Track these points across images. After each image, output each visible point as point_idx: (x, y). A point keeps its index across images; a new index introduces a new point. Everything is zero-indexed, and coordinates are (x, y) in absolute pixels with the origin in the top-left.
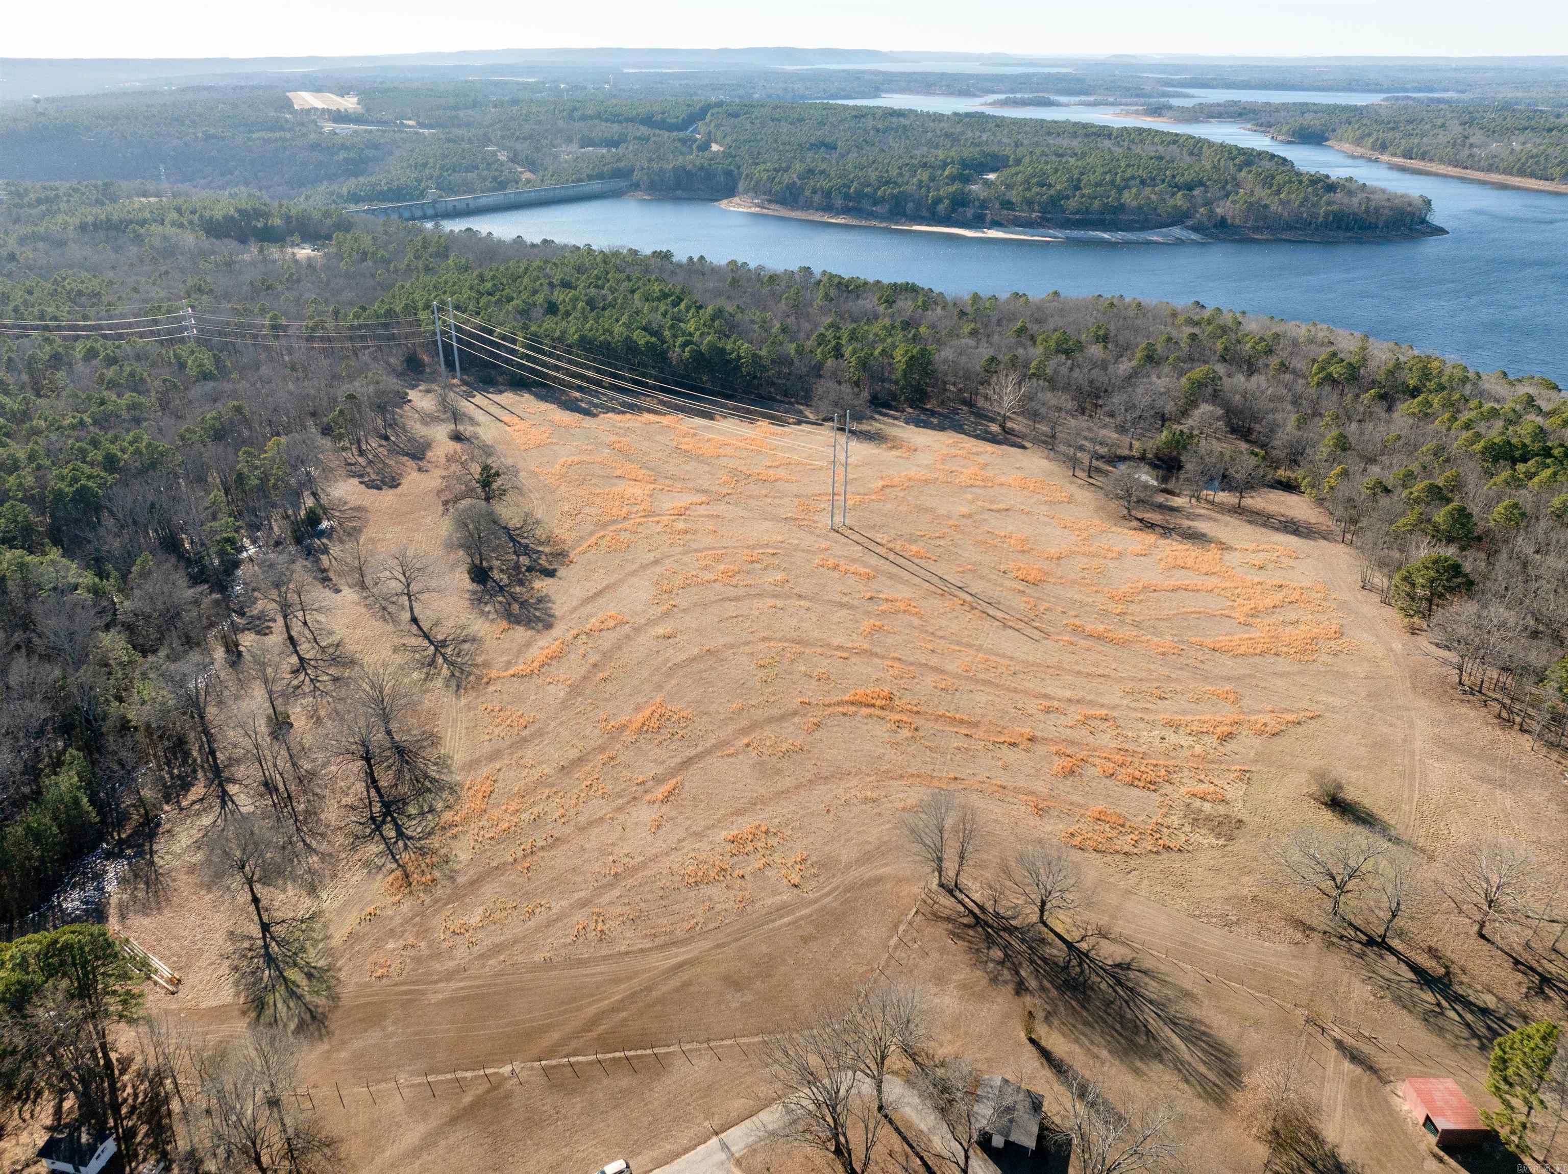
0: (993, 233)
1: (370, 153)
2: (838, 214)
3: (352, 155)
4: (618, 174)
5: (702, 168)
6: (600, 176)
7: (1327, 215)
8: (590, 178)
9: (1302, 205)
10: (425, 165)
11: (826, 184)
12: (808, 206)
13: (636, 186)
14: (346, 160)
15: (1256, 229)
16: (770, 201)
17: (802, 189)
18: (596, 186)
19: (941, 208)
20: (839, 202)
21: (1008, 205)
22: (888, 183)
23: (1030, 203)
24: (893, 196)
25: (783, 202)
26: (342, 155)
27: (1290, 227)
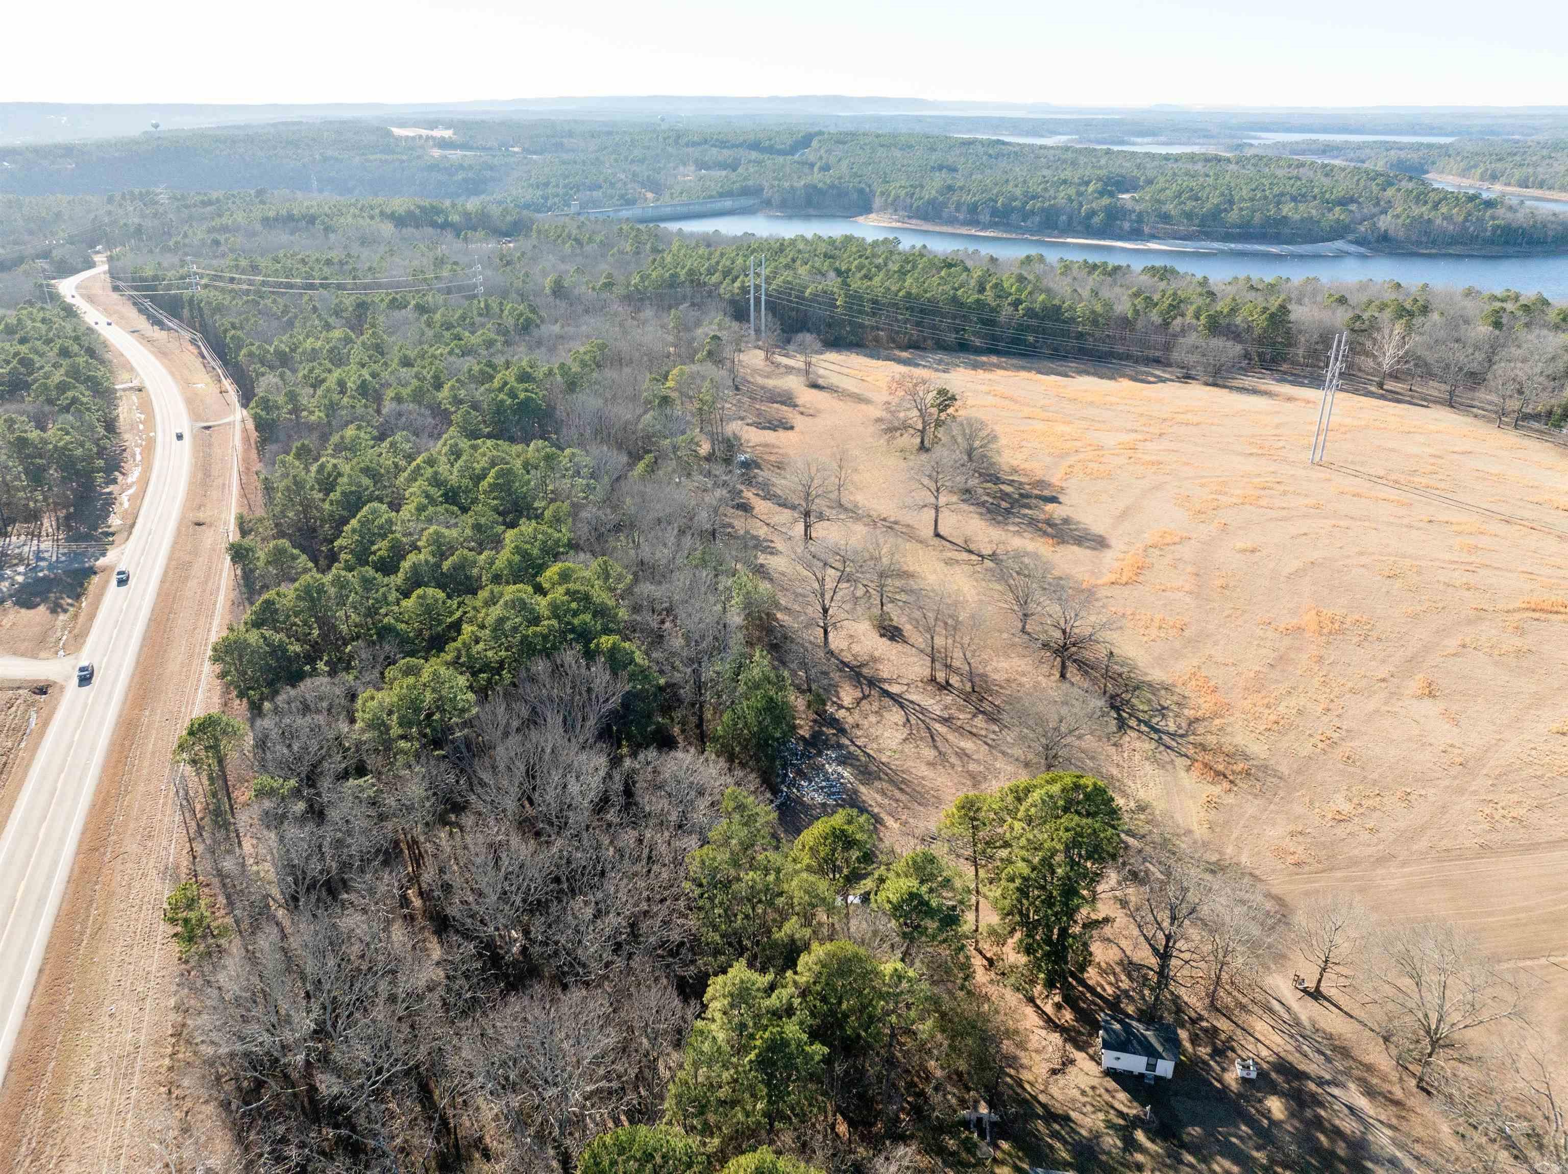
0: (1153, 245)
1: (488, 174)
2: (985, 227)
3: (470, 175)
4: (745, 192)
5: (832, 186)
6: (730, 194)
7: (1494, 230)
8: (721, 195)
9: (1466, 220)
10: (546, 185)
11: (968, 199)
12: (952, 221)
13: (768, 203)
14: (465, 180)
15: (1418, 243)
16: (909, 217)
17: (944, 205)
18: (728, 203)
19: (1096, 220)
20: (985, 218)
21: (1166, 218)
22: (1034, 198)
23: (1189, 216)
24: (1043, 210)
25: (925, 218)
26: (460, 176)
27: (1454, 241)
